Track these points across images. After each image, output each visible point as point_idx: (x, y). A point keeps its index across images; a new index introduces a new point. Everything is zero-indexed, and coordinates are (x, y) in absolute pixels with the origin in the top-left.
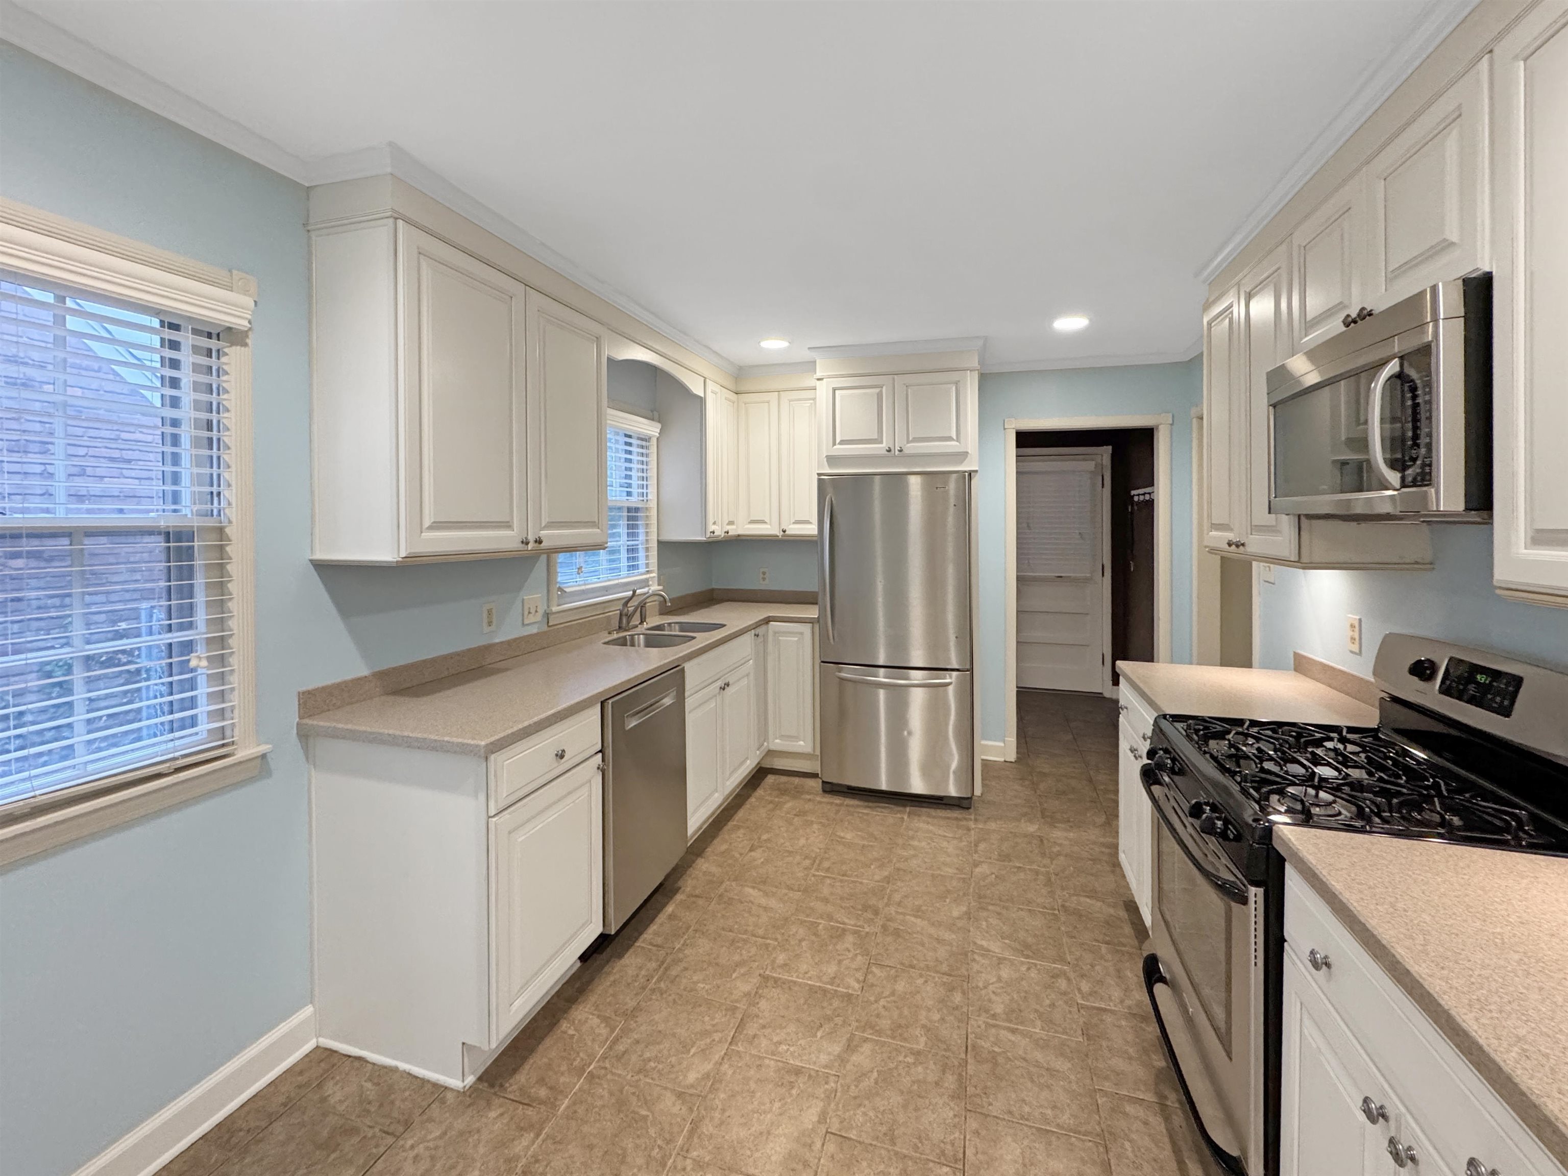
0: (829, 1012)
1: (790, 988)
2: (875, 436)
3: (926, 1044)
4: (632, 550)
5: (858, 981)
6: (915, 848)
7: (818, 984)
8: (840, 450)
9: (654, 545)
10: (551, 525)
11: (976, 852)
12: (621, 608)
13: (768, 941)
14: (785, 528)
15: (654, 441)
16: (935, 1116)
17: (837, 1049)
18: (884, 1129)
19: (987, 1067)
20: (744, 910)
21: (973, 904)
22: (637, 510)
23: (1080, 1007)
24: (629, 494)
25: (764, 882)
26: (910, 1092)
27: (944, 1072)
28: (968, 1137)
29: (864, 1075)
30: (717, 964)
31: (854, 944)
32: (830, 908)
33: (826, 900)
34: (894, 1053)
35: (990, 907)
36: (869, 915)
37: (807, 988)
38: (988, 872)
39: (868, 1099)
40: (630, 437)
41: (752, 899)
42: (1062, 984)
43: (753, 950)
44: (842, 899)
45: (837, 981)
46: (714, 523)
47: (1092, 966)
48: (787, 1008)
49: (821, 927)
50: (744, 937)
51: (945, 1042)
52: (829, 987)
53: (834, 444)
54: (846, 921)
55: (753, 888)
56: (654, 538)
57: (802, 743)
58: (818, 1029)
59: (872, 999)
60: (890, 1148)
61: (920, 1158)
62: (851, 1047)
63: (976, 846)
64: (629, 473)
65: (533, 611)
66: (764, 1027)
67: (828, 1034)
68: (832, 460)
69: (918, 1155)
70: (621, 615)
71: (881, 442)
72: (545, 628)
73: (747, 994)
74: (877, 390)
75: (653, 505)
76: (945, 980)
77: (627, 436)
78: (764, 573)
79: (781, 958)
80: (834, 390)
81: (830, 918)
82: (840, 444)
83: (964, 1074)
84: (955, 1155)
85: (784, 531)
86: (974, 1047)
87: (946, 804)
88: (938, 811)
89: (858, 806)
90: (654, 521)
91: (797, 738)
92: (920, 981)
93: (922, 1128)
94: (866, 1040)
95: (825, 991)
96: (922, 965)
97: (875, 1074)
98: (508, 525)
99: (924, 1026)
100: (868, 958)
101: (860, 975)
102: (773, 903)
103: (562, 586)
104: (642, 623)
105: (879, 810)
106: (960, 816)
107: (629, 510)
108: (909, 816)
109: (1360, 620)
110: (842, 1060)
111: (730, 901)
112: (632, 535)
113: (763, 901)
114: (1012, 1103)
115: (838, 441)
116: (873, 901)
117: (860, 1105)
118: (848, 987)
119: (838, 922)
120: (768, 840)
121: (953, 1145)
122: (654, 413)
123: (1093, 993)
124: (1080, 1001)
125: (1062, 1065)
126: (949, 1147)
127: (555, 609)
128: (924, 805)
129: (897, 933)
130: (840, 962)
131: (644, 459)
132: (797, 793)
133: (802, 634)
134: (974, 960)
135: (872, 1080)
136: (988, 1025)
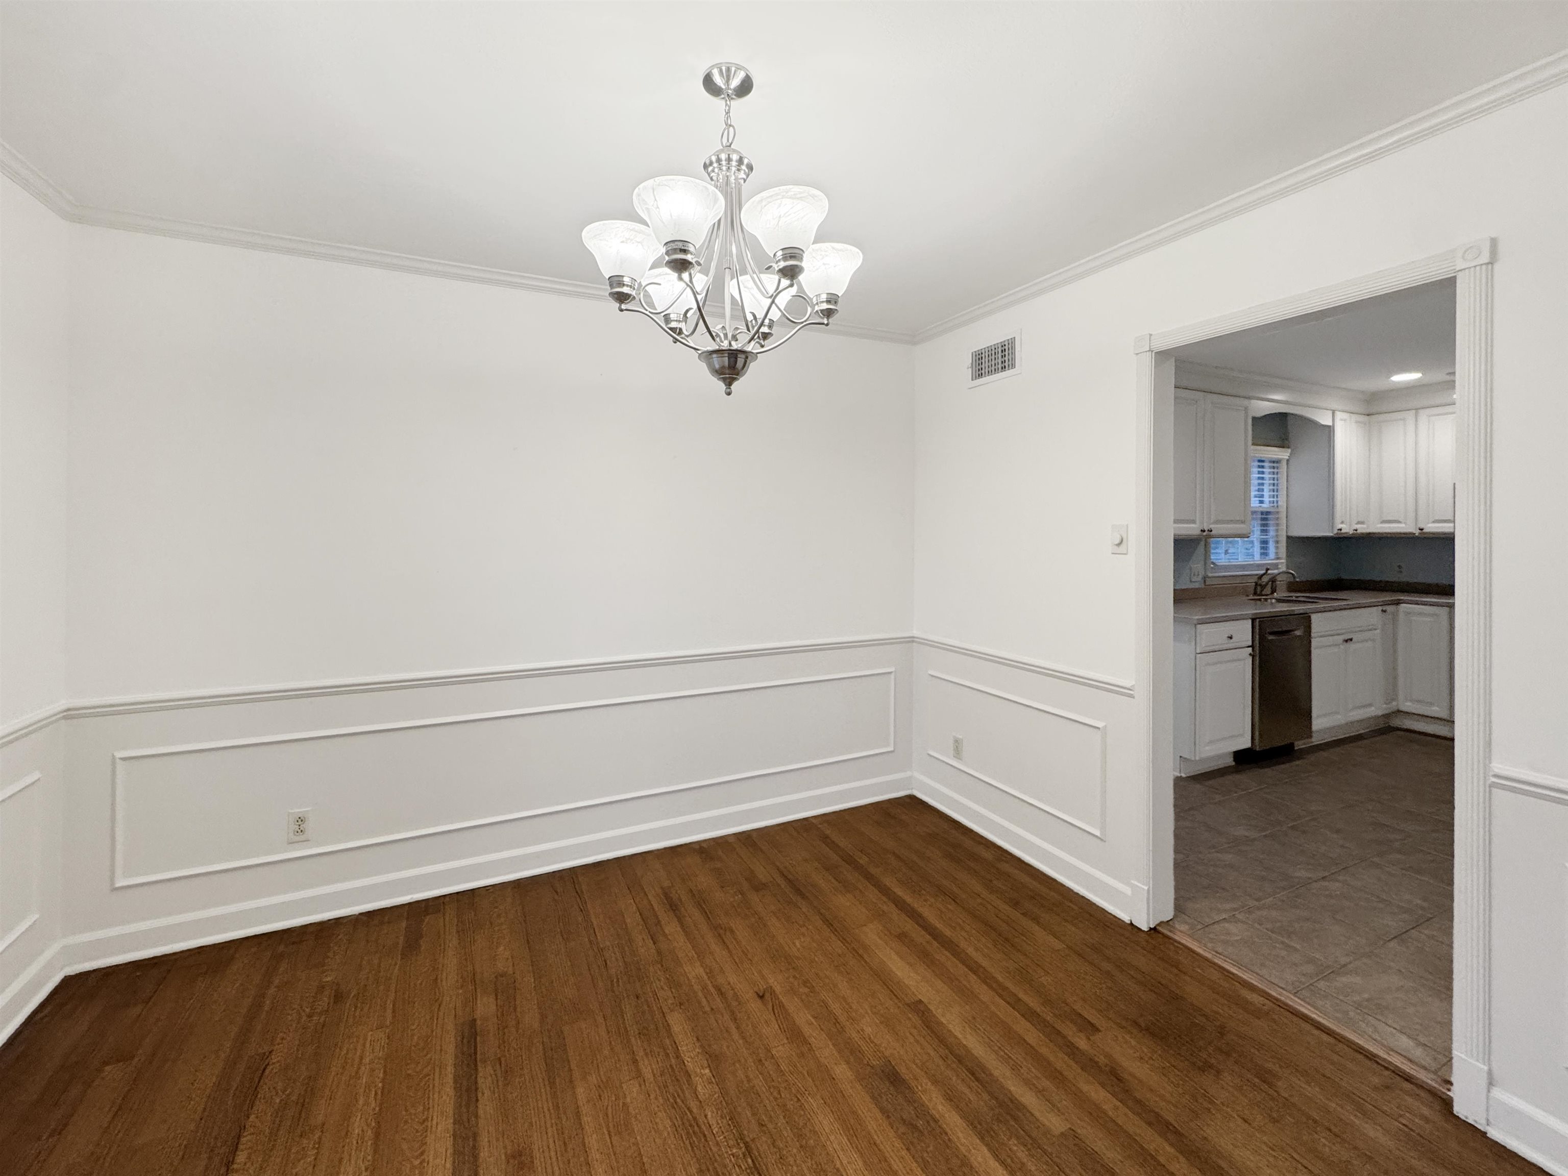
4: (1264, 543)
9: (1283, 540)
10: (1217, 522)
12: (1256, 580)
14: (1422, 527)
15: (1284, 463)
22: (1268, 513)
24: (1261, 502)
40: (1263, 461)
46: (1342, 523)
56: (1284, 534)
57: (1436, 708)
64: (1261, 487)
65: (1196, 574)
70: (1256, 584)
72: (1203, 586)
75: (1283, 510)
77: (1260, 461)
78: (1400, 568)
85: (1422, 530)
90: (1284, 521)
98: (1194, 522)
103: (1214, 561)
104: (1272, 593)
107: (1262, 513)
112: (1264, 531)
122: (1283, 443)
127: (1210, 575)
131: (1275, 476)
133: (1437, 615)
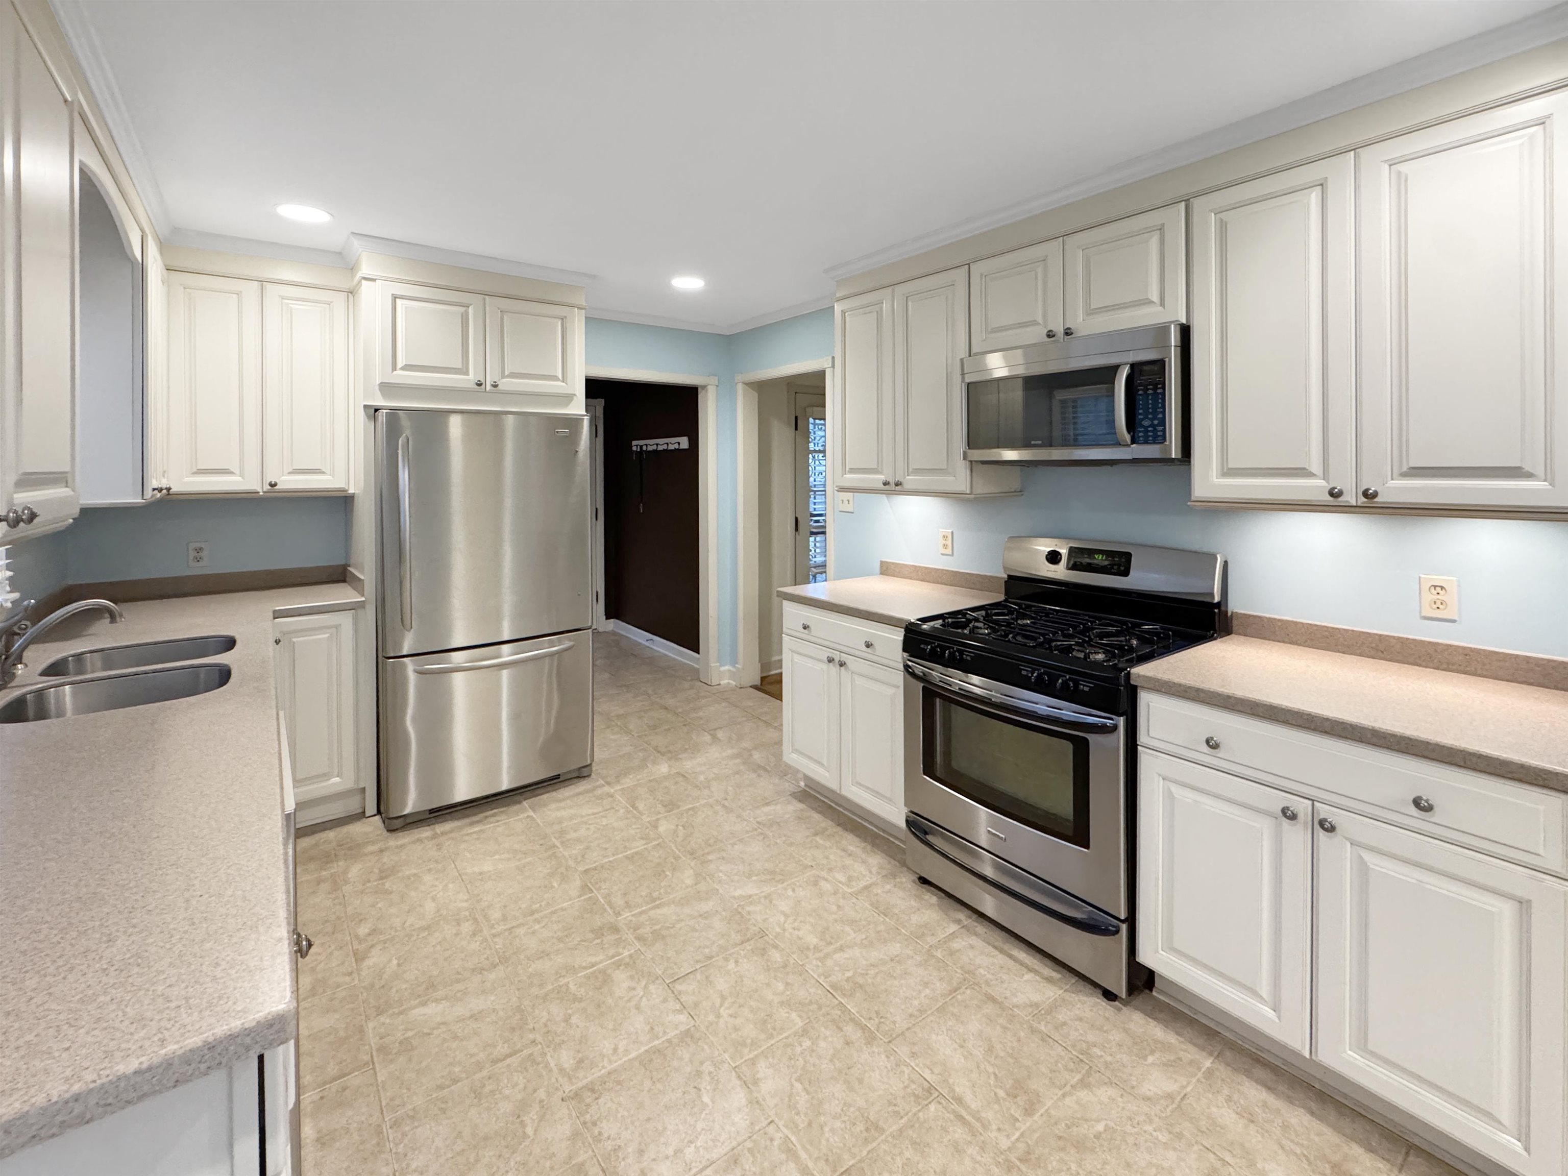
0: (688, 1069)
1: (619, 1083)
2: (460, 366)
3: (800, 1017)
5: (680, 1012)
6: (578, 840)
7: (643, 1049)
8: (403, 377)
11: (641, 813)
13: (526, 1052)
14: (273, 480)
16: (877, 1072)
17: (739, 1097)
18: (861, 1127)
19: (859, 994)
20: (444, 1040)
21: (692, 864)
23: (856, 895)
25: (432, 986)
26: (840, 1071)
27: (840, 1029)
28: (913, 1064)
29: (790, 1096)
30: (486, 1138)
31: (632, 977)
32: (560, 960)
33: (544, 955)
34: (789, 1051)
35: (710, 857)
36: (610, 938)
37: (636, 1064)
38: (673, 827)
39: (819, 1113)
41: (439, 1019)
42: (826, 886)
43: (520, 1079)
44: (560, 939)
45: (659, 1029)
47: (827, 858)
48: (641, 1106)
49: (571, 986)
50: (485, 1073)
51: (811, 1003)
52: (657, 1042)
53: (394, 368)
54: (593, 959)
55: (424, 1004)
57: (337, 779)
58: (700, 1097)
59: (711, 1018)
60: (883, 1137)
61: (909, 1120)
62: (750, 1084)
63: (636, 808)
66: (641, 1152)
67: (714, 1090)
68: (386, 388)
69: (905, 1118)
71: (467, 373)
73: (575, 1135)
74: (462, 309)
76: (749, 948)
78: (199, 550)
79: (566, 1058)
80: (395, 298)
81: (571, 969)
82: (403, 369)
83: (853, 1016)
84: (923, 1089)
85: (272, 485)
86: (832, 986)
87: (563, 781)
88: (561, 791)
89: (460, 828)
91: (326, 776)
92: (731, 965)
93: (881, 1092)
94: (753, 1062)
95: (658, 1051)
96: (715, 948)
97: (798, 1085)
99: (782, 1003)
100: (660, 981)
101: (673, 1005)
102: (477, 1004)
105: (492, 819)
106: (589, 787)
108: (534, 811)
109: (952, 533)
110: (755, 1103)
111: (407, 1047)
113: (460, 1010)
114: (903, 1007)
115: (400, 364)
116: (598, 921)
117: (822, 1127)
118: (676, 1027)
119: (585, 968)
120: (373, 932)
121: (913, 1081)
123: (850, 879)
124: (850, 891)
125: (895, 948)
126: (913, 1086)
128: (538, 792)
129: (658, 936)
130: (638, 1008)
132: (353, 850)
133: (337, 627)
134: (749, 913)
135: (803, 1094)
136: (822, 960)
